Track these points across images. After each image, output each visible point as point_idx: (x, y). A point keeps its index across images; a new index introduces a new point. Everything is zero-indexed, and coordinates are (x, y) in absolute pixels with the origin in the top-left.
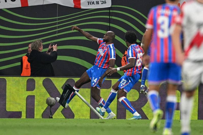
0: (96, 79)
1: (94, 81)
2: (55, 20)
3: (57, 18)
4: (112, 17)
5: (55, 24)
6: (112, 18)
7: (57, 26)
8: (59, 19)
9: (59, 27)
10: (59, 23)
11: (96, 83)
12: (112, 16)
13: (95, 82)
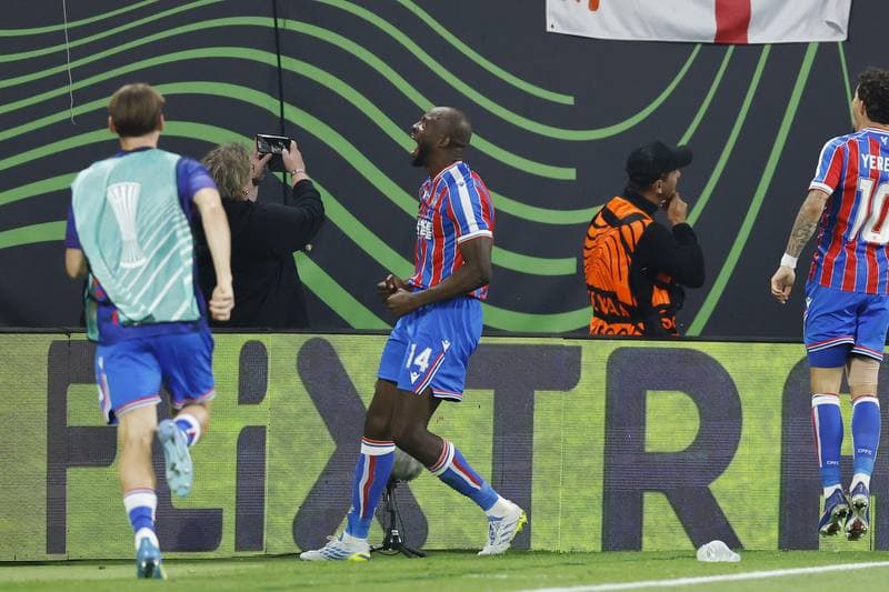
0: (427, 352)
1: (417, 362)
2: (57, 38)
3: (66, 26)
4: (288, 21)
5: (59, 58)
6: (287, 27)
7: (69, 66)
8: (75, 34)
9: (79, 74)
10: (77, 53)
11: (428, 370)
12: (286, 17)
13: (422, 370)
